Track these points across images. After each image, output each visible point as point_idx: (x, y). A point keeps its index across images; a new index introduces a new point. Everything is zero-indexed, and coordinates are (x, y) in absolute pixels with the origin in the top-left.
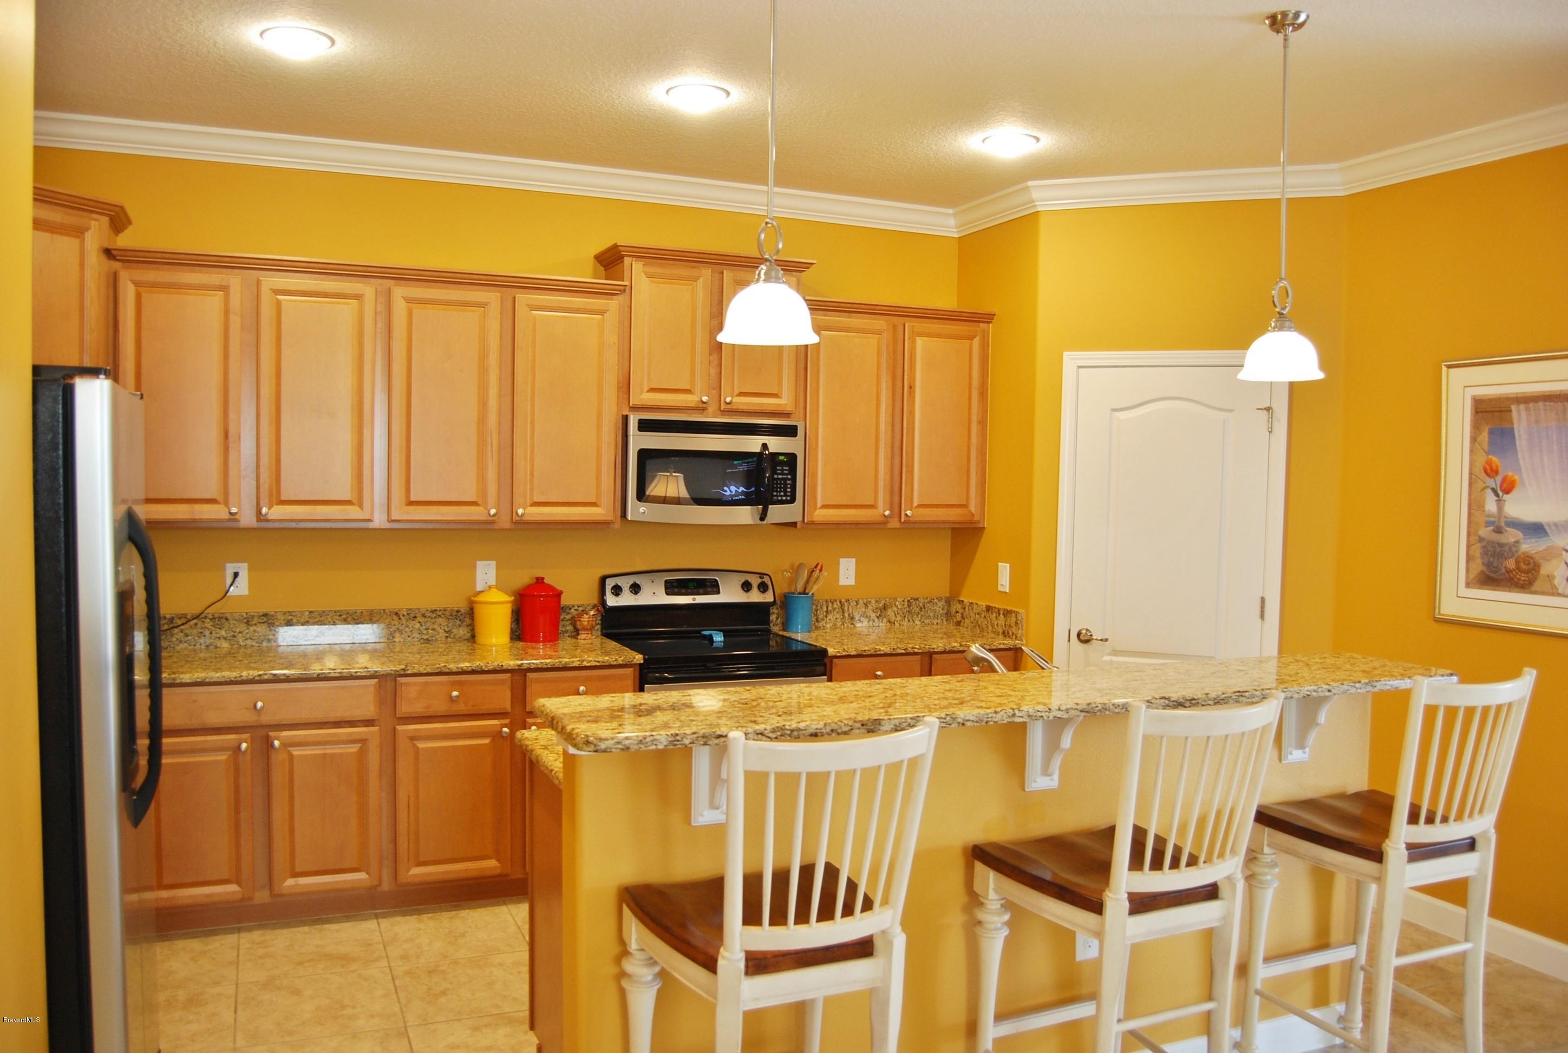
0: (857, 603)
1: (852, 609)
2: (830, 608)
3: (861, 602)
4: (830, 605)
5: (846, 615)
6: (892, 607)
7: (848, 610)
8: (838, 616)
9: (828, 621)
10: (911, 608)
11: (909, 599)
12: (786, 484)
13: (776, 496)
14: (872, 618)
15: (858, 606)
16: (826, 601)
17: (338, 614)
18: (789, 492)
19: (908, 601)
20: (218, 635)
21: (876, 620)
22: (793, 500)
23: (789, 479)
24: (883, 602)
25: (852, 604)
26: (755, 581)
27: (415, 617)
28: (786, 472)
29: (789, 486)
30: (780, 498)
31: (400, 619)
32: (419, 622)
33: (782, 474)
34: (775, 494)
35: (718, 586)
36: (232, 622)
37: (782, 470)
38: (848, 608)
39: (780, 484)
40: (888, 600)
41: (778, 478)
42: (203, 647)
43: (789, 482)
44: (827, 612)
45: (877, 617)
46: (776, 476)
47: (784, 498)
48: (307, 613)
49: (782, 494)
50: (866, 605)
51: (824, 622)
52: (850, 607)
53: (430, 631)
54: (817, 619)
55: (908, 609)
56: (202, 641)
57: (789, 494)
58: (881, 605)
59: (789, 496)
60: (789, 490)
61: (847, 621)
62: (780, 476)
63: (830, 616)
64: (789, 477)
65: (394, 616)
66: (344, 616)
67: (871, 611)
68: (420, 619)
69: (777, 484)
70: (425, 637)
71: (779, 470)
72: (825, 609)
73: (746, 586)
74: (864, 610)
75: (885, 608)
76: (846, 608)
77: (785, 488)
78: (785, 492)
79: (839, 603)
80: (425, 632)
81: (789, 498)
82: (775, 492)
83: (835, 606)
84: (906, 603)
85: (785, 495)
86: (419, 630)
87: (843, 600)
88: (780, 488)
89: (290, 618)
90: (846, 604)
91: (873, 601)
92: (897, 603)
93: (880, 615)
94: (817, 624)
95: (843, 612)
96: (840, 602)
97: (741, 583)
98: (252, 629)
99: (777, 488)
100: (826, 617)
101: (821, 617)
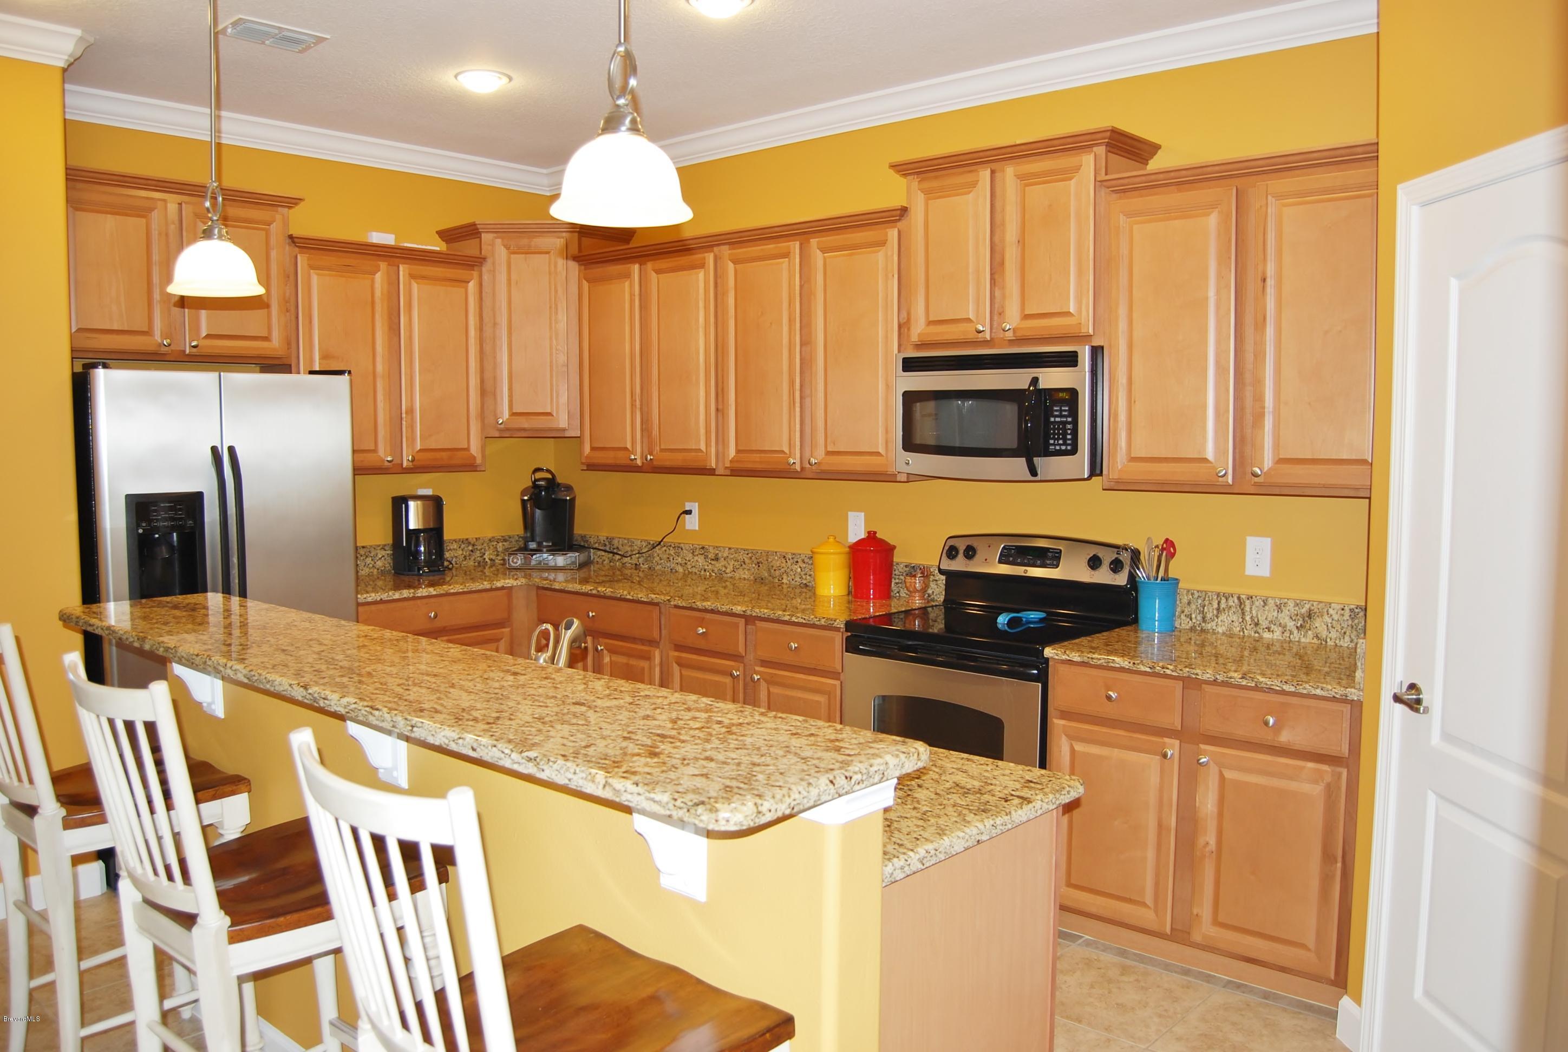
0: (1265, 603)
1: (1257, 611)
2: (1223, 605)
3: (1271, 601)
4: (1223, 601)
5: (1248, 618)
6: (1322, 616)
7: (1251, 612)
8: (1235, 618)
9: (1220, 623)
10: (1356, 621)
11: (1352, 607)
12: (1065, 430)
13: (1054, 444)
14: (1288, 628)
15: (1267, 608)
16: (1218, 595)
17: (746, 552)
18: (1069, 439)
19: (1352, 610)
20: (677, 561)
21: (1296, 632)
22: (1074, 451)
23: (1069, 423)
24: (1307, 606)
25: (1257, 603)
26: (1107, 557)
27: (797, 562)
28: (1066, 413)
29: (1069, 432)
30: (1058, 448)
31: (787, 562)
32: (800, 567)
33: (1061, 416)
34: (1052, 442)
35: (1059, 558)
36: (685, 551)
37: (1061, 411)
38: (1251, 608)
39: (1059, 429)
40: (1315, 604)
41: (1055, 422)
42: (669, 570)
43: (1069, 426)
44: (1218, 609)
45: (1297, 627)
46: (1052, 419)
47: (1063, 448)
48: (727, 549)
49: (1061, 442)
50: (1279, 608)
51: (1214, 624)
52: (1254, 607)
53: (808, 577)
54: (1204, 618)
55: (1350, 622)
56: (668, 565)
57: (1069, 442)
58: (1303, 611)
59: (1069, 445)
60: (1069, 437)
61: (1248, 627)
62: (1058, 419)
63: (1223, 617)
64: (1069, 419)
65: (783, 559)
66: (750, 555)
67: (1287, 618)
68: (800, 564)
69: (1054, 429)
70: (805, 582)
71: (1056, 411)
72: (1216, 606)
73: (1094, 563)
74: (1275, 614)
75: (1310, 615)
76: (1247, 609)
77: (1065, 434)
78: (1065, 439)
79: (1236, 601)
80: (804, 577)
81: (1069, 448)
82: (1052, 439)
83: (1231, 603)
84: (1347, 613)
85: (1065, 444)
86: (800, 575)
87: (1243, 597)
88: (1059, 434)
89: (717, 552)
90: (1247, 602)
91: (1291, 604)
92: (1331, 611)
93: (1301, 625)
94: (1203, 624)
95: (1243, 614)
96: (1239, 598)
97: (1089, 557)
98: (696, 558)
99: (1054, 434)
100: (1217, 617)
101: (1209, 616)
